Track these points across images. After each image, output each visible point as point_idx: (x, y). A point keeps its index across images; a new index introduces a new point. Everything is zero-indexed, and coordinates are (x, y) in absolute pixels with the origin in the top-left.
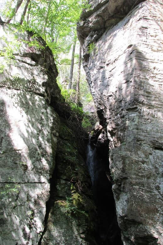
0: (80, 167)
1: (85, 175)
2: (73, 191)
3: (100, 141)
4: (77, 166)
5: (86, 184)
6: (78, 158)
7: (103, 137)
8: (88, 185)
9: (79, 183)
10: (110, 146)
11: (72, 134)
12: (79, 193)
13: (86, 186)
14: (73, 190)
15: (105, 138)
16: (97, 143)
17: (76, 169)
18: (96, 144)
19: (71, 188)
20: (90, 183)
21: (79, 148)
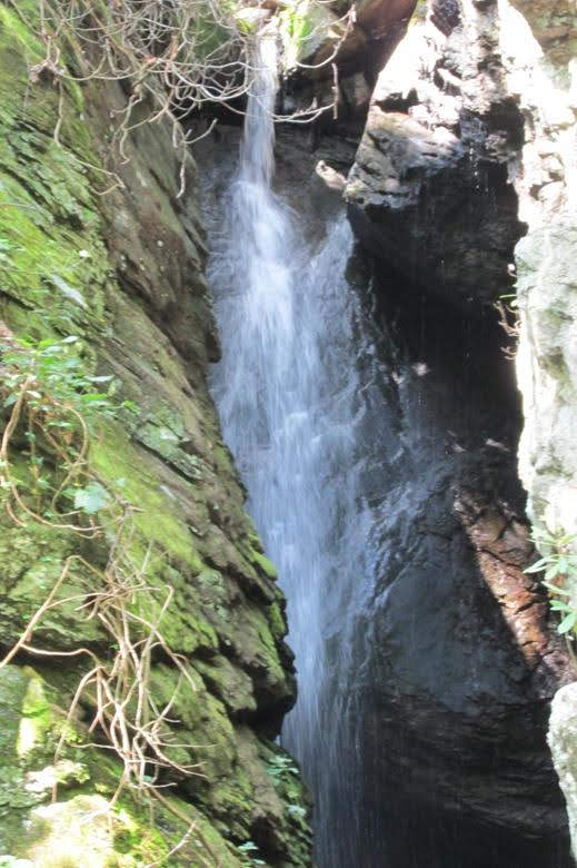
0: (132, 469)
1: (207, 576)
2: (49, 777)
3: (399, 119)
4: (100, 458)
5: (212, 687)
6: (103, 348)
7: (442, 75)
8: (244, 699)
9: (118, 666)
10: (535, 191)
11: (23, 37)
12: (129, 800)
13: (214, 705)
14: (44, 757)
15: (468, 87)
16: (365, 147)
17: (84, 500)
18: (342, 167)
19: (28, 737)
20: (276, 671)
21: (123, 218)
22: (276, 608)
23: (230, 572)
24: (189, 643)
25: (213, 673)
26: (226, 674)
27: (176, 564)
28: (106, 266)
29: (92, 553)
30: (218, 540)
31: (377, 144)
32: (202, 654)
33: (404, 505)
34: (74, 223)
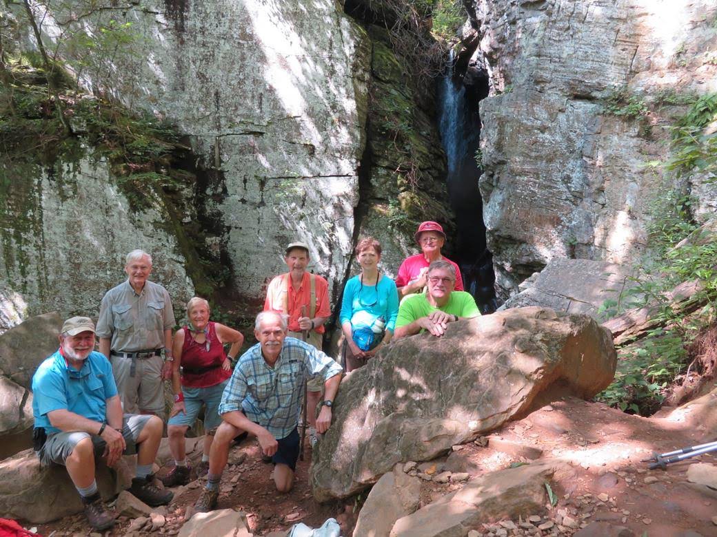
0: (418, 139)
1: (430, 155)
2: (402, 189)
3: (473, 68)
4: (411, 139)
5: (430, 173)
11: (401, 67)
12: (414, 192)
14: (401, 186)
17: (408, 148)
19: (399, 182)
22: (445, 159)
23: (435, 154)
24: (426, 167)
25: (430, 171)
26: (433, 171)
27: (424, 154)
28: (415, 105)
29: (409, 156)
30: (433, 149)
31: (469, 73)
32: (429, 168)
33: (471, 138)
34: (409, 99)
